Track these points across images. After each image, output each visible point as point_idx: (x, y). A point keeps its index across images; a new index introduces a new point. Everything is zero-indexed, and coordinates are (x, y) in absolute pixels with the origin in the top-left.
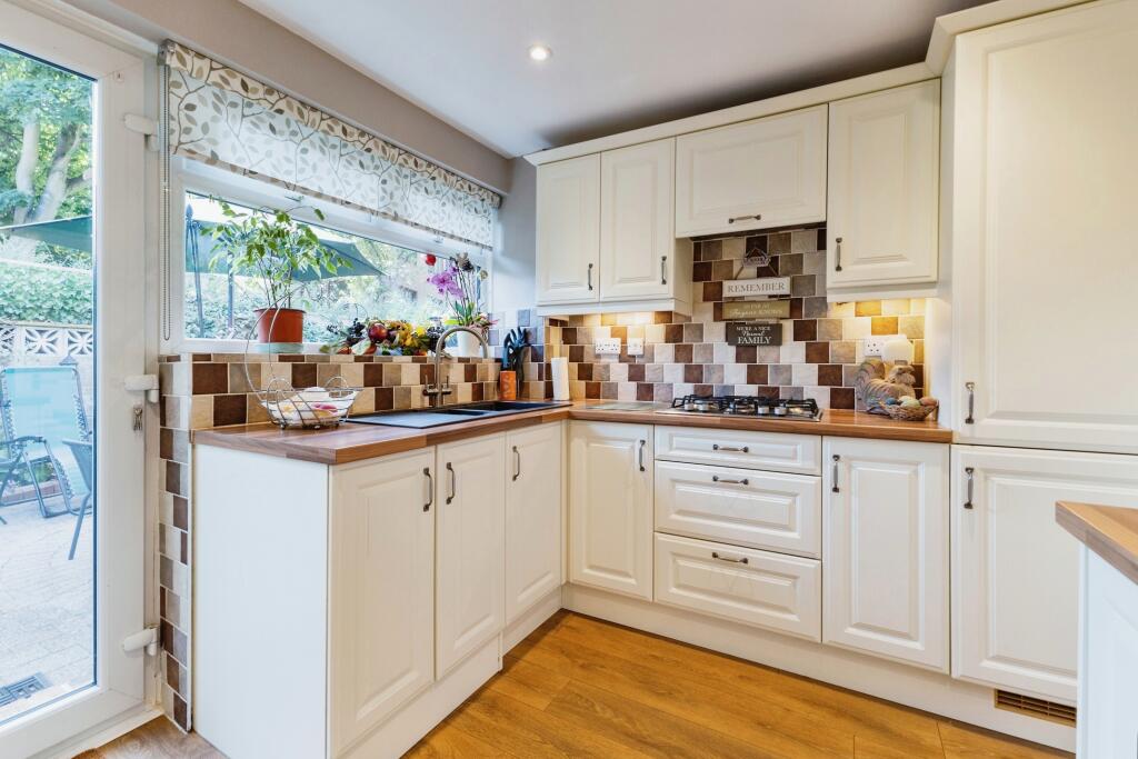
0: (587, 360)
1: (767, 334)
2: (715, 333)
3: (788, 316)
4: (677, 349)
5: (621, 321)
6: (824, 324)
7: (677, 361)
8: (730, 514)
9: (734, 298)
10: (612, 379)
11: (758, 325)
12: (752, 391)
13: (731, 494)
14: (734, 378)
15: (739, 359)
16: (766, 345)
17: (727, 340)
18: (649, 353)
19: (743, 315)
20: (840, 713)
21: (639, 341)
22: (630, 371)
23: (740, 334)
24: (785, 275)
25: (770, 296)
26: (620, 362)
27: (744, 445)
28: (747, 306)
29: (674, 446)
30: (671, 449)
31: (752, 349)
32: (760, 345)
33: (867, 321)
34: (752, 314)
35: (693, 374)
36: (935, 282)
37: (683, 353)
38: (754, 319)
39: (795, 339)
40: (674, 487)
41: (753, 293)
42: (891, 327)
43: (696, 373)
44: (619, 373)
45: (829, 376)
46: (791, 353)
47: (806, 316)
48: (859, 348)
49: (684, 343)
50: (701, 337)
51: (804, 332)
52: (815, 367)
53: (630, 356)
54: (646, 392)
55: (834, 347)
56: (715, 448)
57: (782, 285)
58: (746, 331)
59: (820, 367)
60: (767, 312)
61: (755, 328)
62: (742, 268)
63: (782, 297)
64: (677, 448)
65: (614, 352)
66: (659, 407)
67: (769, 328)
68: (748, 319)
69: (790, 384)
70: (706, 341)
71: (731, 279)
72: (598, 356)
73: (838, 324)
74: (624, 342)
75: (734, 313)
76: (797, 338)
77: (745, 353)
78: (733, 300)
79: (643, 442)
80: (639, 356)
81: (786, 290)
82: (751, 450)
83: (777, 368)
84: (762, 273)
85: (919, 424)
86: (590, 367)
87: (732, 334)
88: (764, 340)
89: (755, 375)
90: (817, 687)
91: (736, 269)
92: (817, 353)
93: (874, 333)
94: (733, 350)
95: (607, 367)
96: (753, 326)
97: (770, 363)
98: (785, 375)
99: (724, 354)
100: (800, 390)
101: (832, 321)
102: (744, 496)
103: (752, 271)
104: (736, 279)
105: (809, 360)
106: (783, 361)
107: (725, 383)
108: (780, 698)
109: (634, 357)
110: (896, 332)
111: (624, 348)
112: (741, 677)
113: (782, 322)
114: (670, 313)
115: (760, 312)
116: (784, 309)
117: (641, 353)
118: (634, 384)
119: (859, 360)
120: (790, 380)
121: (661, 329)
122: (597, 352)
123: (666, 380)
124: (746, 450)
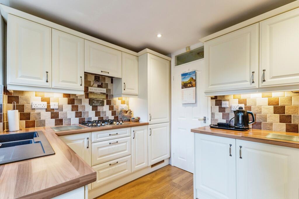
0: (26, 111)
1: (101, 103)
2: (86, 102)
3: (106, 98)
4: (73, 107)
5: (47, 95)
6: (113, 101)
7: (72, 110)
8: (114, 152)
9: (91, 92)
10: (42, 118)
11: (98, 100)
12: (97, 118)
13: (114, 146)
14: (92, 115)
15: (93, 110)
16: (100, 106)
17: (89, 104)
18: (61, 108)
19: (94, 97)
20: (138, 184)
21: (57, 104)
22: (51, 115)
23: (94, 102)
24: (105, 88)
25: (101, 93)
26: (46, 111)
27: (116, 133)
28: (95, 95)
29: (98, 137)
30: (97, 138)
31: (96, 107)
32: (99, 106)
33: (120, 101)
34: (97, 97)
35: (78, 115)
36: (137, 95)
37: (75, 108)
38: (97, 99)
39: (107, 105)
40: (98, 150)
41: (97, 91)
42: (123, 103)
43: (80, 114)
44: (46, 116)
45: (114, 113)
46: (106, 108)
47: (109, 99)
48: (119, 107)
49: (75, 105)
50: (81, 103)
51: (109, 103)
52: (111, 111)
53: (52, 109)
54: (59, 122)
55: (115, 107)
56: (110, 135)
57: (104, 90)
58: (95, 102)
59: (112, 112)
60: (101, 97)
61: (98, 101)
62: (94, 84)
63: (104, 94)
64: (99, 138)
65: (44, 107)
66: (65, 127)
67: (101, 101)
68: (95, 99)
69: (106, 116)
70: (83, 104)
71: (90, 86)
72: (34, 109)
73: (115, 101)
74: (48, 103)
75: (91, 96)
76: (107, 104)
77: (95, 108)
78: (91, 93)
79: (88, 138)
80: (56, 109)
81: (105, 92)
82: (118, 134)
83: (103, 112)
84: (99, 86)
85: (138, 122)
86: (29, 114)
87: (91, 102)
88: (100, 104)
89: (97, 114)
90: (131, 183)
91: (92, 84)
92: (111, 108)
93: (121, 104)
94: (91, 107)
95: (39, 114)
96: (97, 100)
97: (101, 110)
98: (104, 114)
99: (89, 108)
100: (108, 117)
101: (114, 101)
102: (117, 146)
103: (96, 85)
104: (92, 87)
105: (110, 110)
106: (104, 110)
107: (89, 117)
108: (129, 190)
109: (54, 109)
110: (125, 104)
111: (49, 106)
112: (119, 192)
113: (104, 100)
114: (70, 95)
115: (99, 97)
116: (104, 97)
117: (58, 108)
118: (54, 120)
119: (119, 110)
120: (106, 115)
121: (66, 99)
122: (33, 107)
123: (68, 117)
124: (117, 134)
